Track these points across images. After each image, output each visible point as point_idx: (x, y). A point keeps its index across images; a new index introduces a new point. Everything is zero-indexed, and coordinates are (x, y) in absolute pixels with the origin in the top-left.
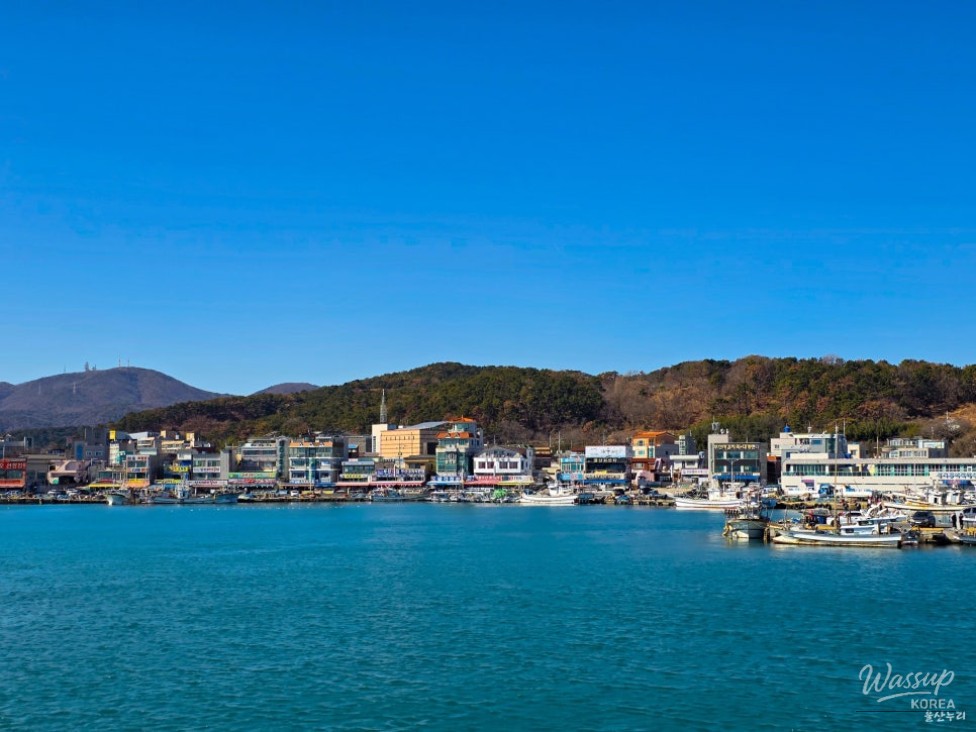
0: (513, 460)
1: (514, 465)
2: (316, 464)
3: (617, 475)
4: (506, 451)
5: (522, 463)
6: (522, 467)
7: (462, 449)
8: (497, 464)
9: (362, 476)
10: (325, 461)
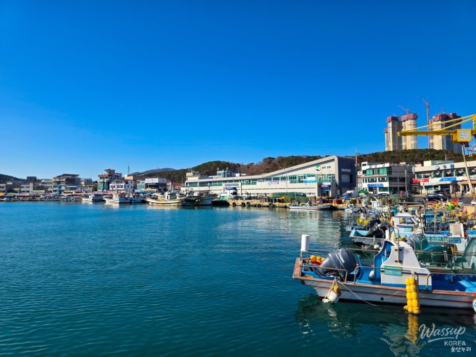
0: (122, 184)
1: (122, 187)
2: (61, 187)
3: (154, 190)
4: (120, 181)
5: (125, 186)
6: (125, 187)
7: (106, 180)
8: (116, 187)
9: (71, 191)
10: (63, 186)
